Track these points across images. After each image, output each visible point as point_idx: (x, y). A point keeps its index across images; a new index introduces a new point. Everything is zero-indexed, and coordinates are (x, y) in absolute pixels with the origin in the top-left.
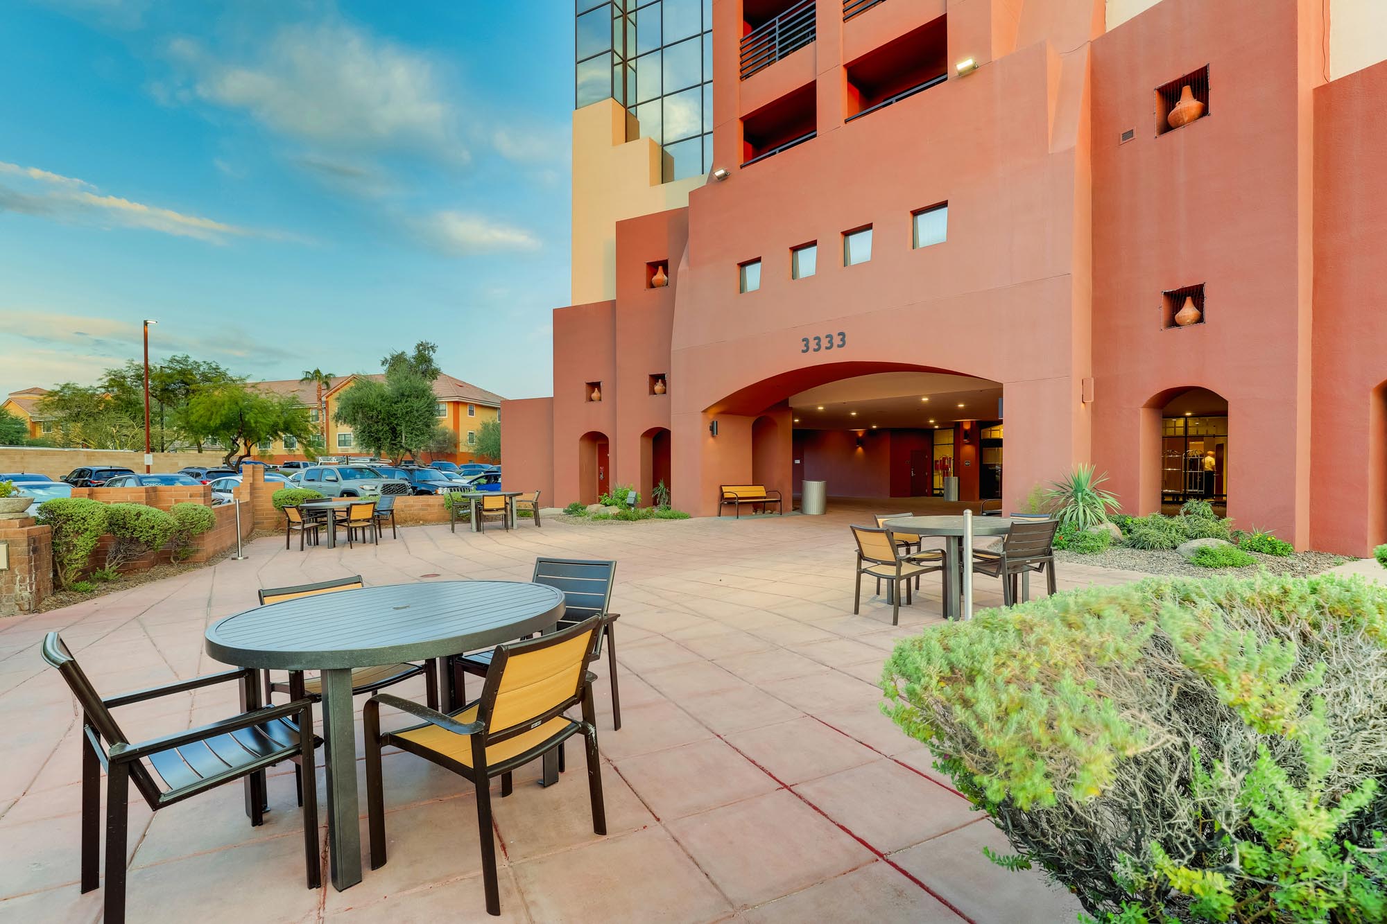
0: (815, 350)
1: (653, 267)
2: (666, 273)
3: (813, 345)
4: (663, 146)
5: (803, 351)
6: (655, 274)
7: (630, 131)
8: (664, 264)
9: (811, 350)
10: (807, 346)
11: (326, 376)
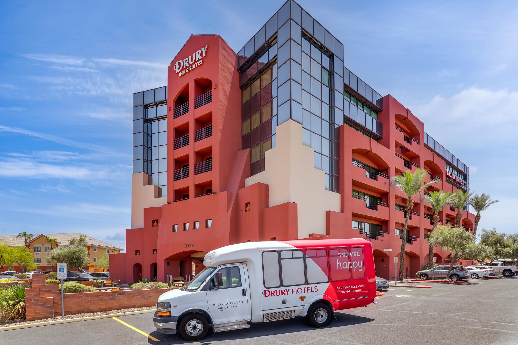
0: (188, 247)
1: (154, 221)
2: (157, 222)
3: (187, 246)
4: (158, 186)
5: (186, 247)
6: (154, 223)
7: (149, 181)
8: (157, 221)
9: (187, 247)
10: (186, 246)
11: (29, 235)
